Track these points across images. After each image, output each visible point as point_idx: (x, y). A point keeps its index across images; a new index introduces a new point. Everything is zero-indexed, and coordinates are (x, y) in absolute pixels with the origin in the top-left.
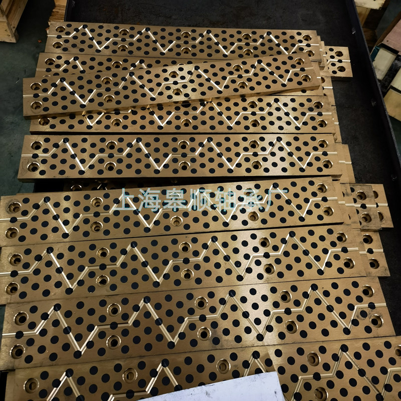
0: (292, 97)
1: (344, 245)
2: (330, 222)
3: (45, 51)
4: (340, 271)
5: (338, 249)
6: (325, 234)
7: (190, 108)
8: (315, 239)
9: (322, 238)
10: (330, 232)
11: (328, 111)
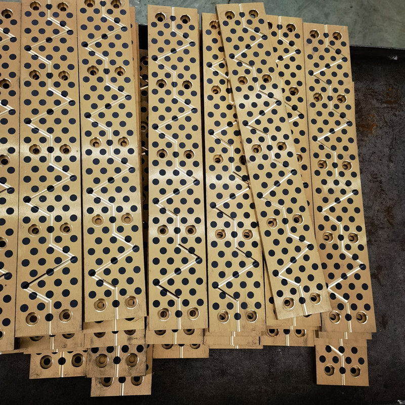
0: (262, 284)
1: (56, 317)
2: (85, 305)
3: (305, 23)
4: (24, 308)
5: (50, 309)
6: (71, 298)
7: (239, 164)
8: (66, 285)
9: (66, 293)
10: (74, 304)
11: (243, 327)
